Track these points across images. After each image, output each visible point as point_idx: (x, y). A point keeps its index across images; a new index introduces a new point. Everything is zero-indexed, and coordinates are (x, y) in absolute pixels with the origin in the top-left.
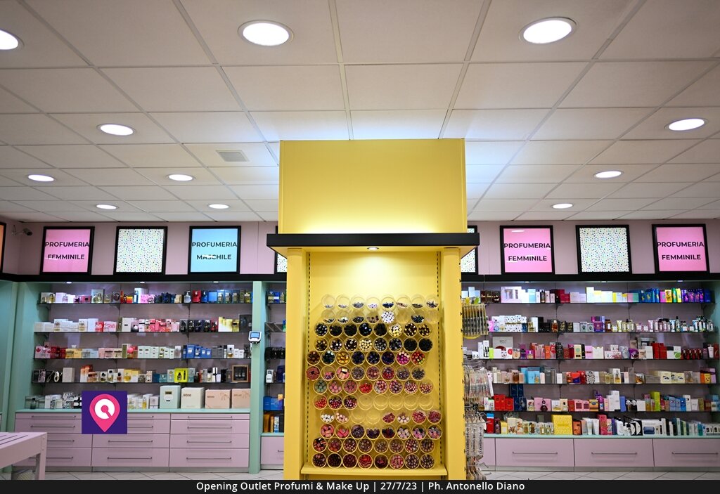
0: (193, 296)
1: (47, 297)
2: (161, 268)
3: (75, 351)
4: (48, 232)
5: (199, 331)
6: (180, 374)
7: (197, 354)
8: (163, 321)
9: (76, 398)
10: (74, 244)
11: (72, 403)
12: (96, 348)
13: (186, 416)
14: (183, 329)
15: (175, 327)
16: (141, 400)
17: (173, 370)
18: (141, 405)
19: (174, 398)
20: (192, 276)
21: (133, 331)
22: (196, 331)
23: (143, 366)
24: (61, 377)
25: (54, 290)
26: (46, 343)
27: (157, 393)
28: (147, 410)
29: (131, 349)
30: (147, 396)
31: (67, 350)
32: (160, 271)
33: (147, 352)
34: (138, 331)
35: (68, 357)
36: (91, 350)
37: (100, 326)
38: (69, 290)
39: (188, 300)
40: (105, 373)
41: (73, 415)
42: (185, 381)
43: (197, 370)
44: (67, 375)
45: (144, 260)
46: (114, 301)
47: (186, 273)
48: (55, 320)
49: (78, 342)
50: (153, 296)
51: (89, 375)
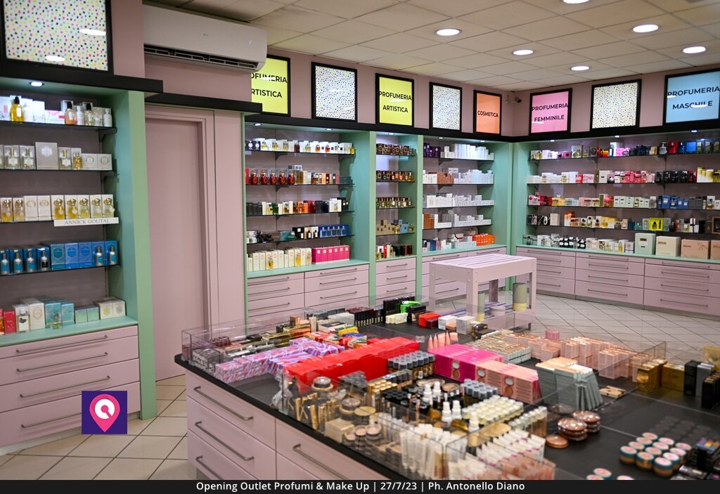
0: (669, 148)
1: (535, 153)
2: (635, 121)
3: (559, 199)
4: (534, 97)
5: (676, 181)
6: (655, 223)
7: (673, 204)
8: (639, 172)
9: (562, 239)
10: (555, 106)
11: (558, 243)
12: (577, 198)
13: (660, 262)
14: (658, 180)
15: (650, 178)
16: (617, 244)
17: (648, 219)
18: (617, 249)
19: (648, 244)
20: (667, 127)
21: (609, 182)
22: (672, 182)
23: (619, 214)
24: (549, 221)
25: (540, 148)
26: (536, 193)
27: (632, 239)
28: (623, 254)
29: (608, 199)
30: (623, 242)
31: (553, 199)
32: (634, 124)
33: (622, 202)
34: (613, 182)
35: (554, 204)
36: (572, 199)
37: (579, 178)
38: (552, 147)
39: (664, 151)
40: (585, 219)
41: (559, 252)
42: (661, 230)
43: (673, 220)
44: (554, 220)
45: (618, 115)
46: (592, 156)
47: (661, 124)
48: (543, 174)
49: (562, 192)
50: (628, 149)
51: (572, 221)
